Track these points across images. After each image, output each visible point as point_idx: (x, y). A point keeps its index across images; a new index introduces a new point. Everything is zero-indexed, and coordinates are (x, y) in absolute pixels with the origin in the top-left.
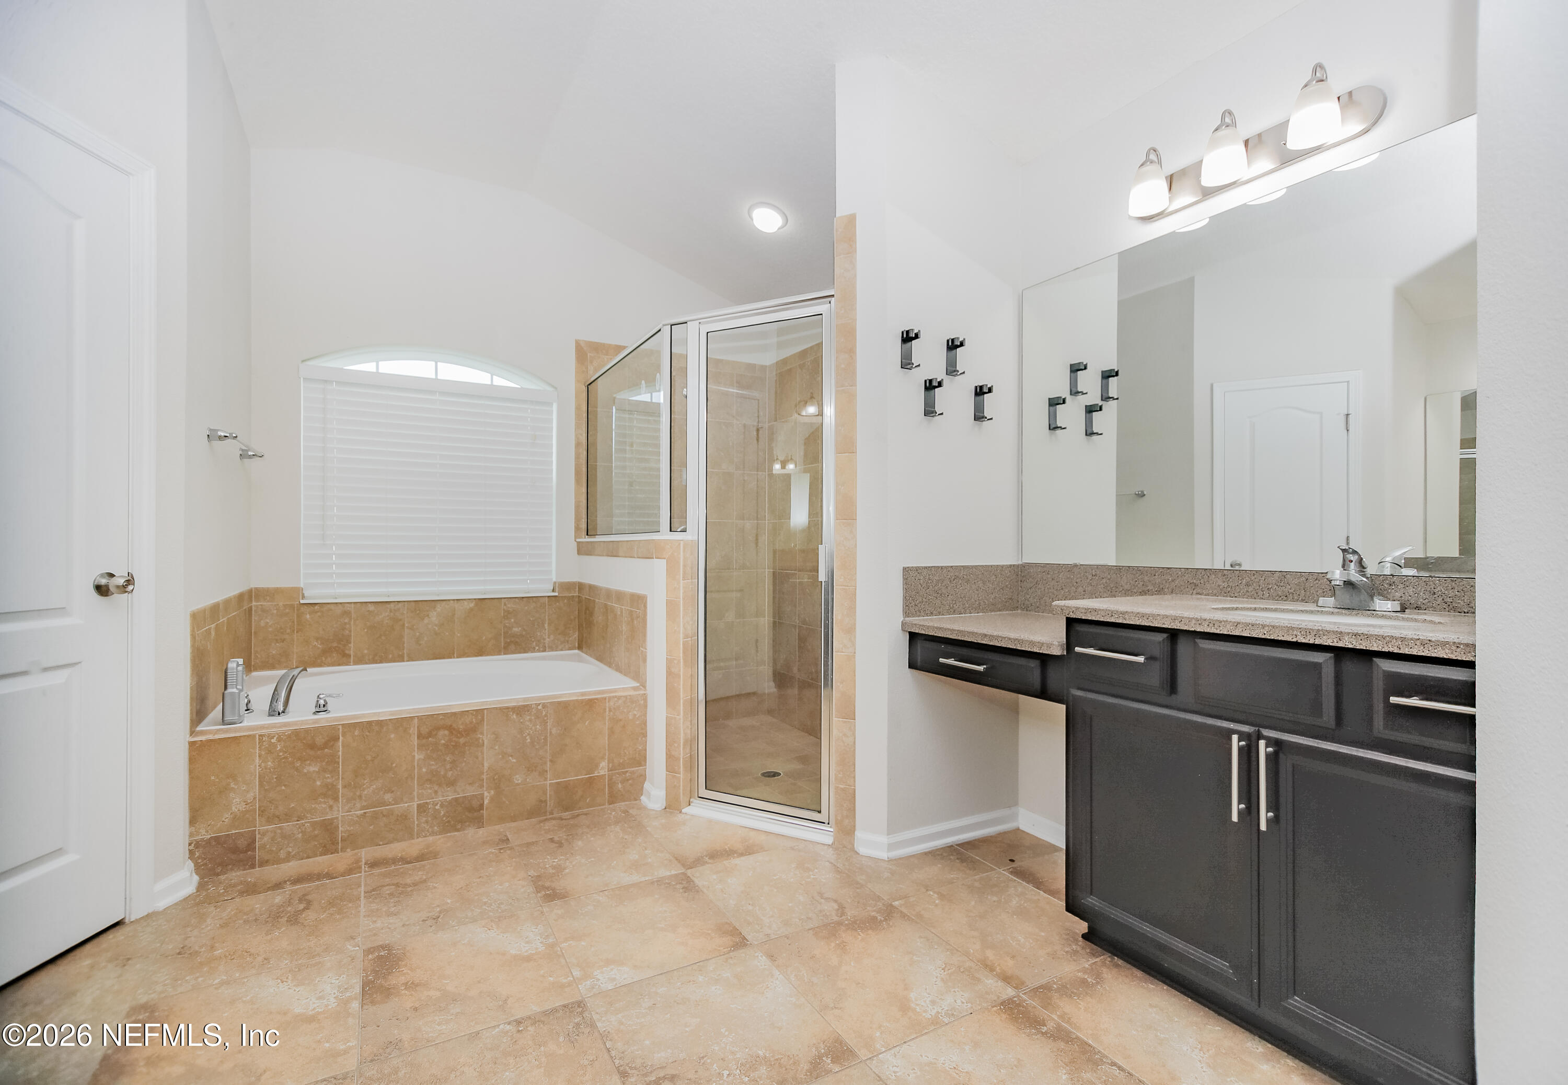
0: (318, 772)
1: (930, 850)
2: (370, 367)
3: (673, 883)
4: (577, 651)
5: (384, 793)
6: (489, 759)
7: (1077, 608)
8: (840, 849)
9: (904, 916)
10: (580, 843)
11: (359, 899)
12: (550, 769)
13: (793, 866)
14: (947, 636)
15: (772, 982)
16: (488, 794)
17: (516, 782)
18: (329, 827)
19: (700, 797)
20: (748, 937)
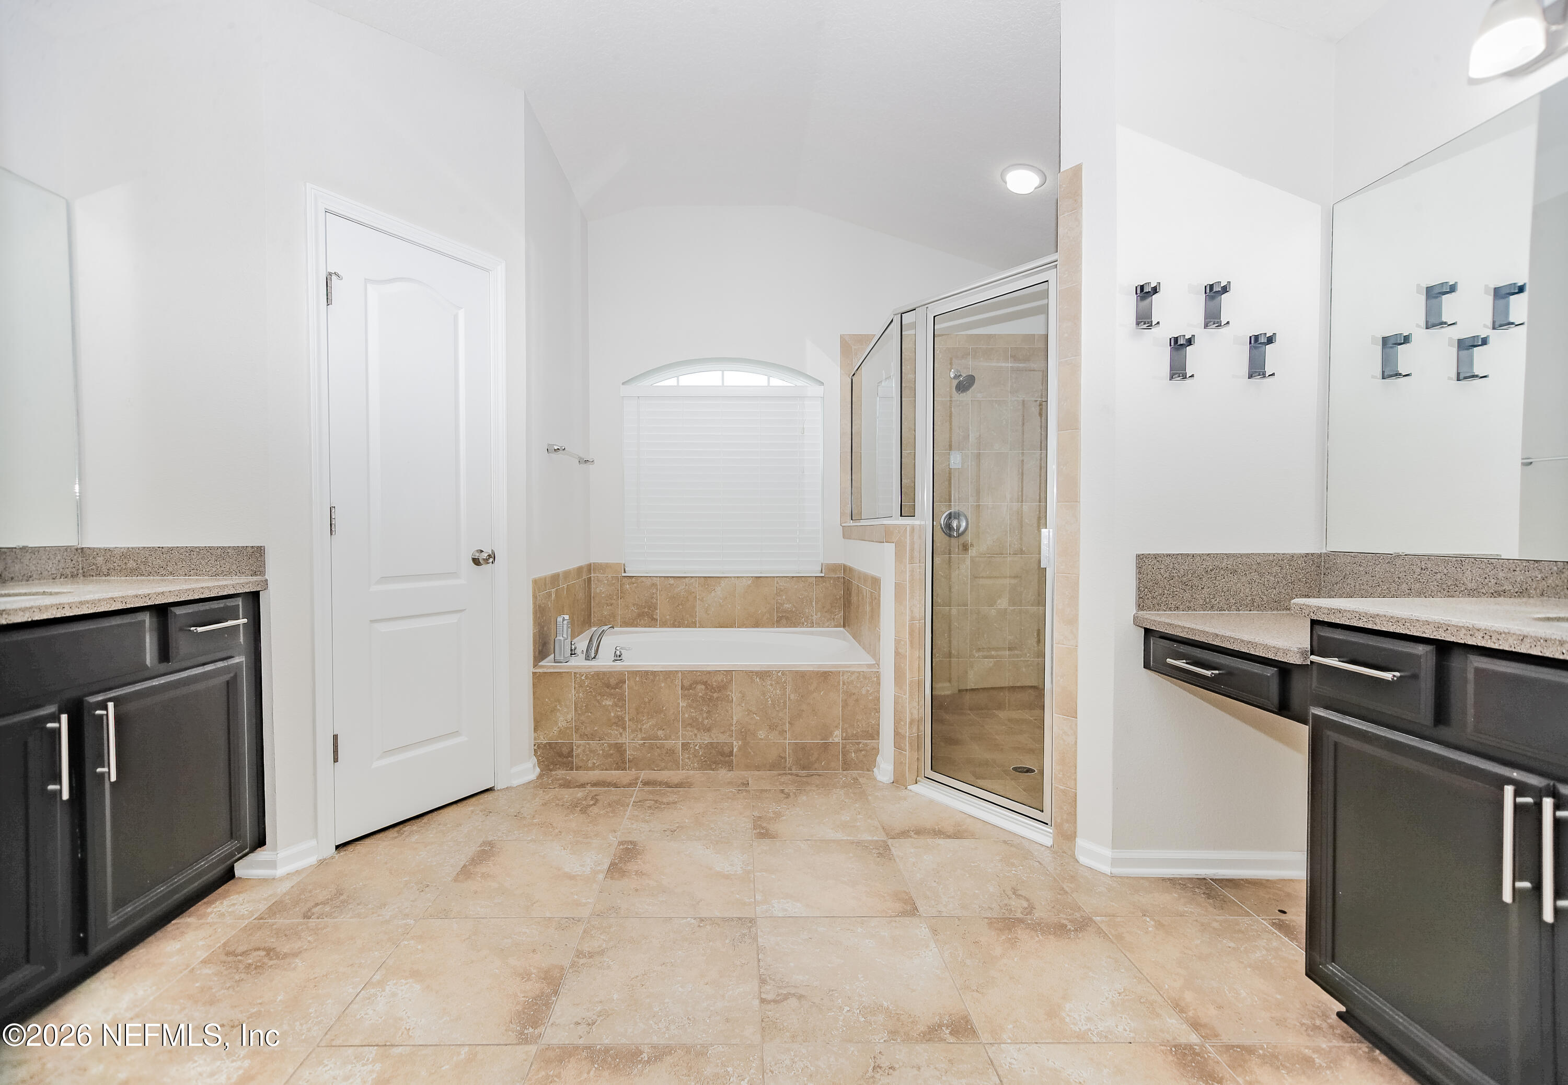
0: (612, 706)
1: (1172, 876)
2: (672, 382)
3: (871, 847)
4: (842, 629)
5: (658, 730)
6: (737, 714)
7: (1319, 608)
8: (1058, 854)
9: (1100, 931)
10: (804, 798)
11: (628, 806)
12: (788, 730)
13: (998, 858)
14: (1178, 634)
15: (925, 952)
16: (736, 744)
17: (760, 737)
18: (620, 749)
19: (927, 778)
20: (921, 909)
